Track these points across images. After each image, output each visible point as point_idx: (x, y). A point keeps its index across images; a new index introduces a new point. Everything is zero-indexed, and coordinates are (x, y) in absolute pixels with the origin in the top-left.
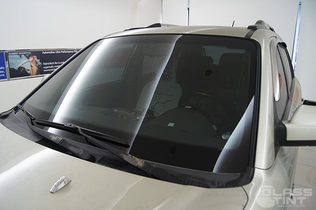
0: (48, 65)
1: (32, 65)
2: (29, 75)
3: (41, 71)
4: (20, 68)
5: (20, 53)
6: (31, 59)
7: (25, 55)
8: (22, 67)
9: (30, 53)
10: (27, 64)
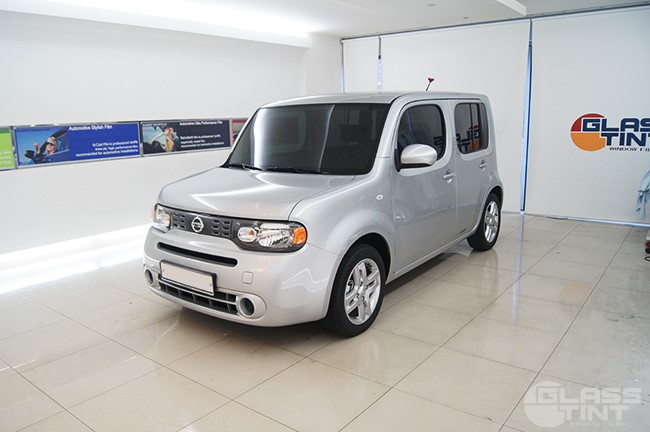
0: (185, 140)
1: (168, 139)
2: (164, 151)
3: (178, 148)
4: (154, 142)
6: (167, 131)
7: (160, 126)
8: (157, 142)
9: (166, 124)
10: (163, 137)
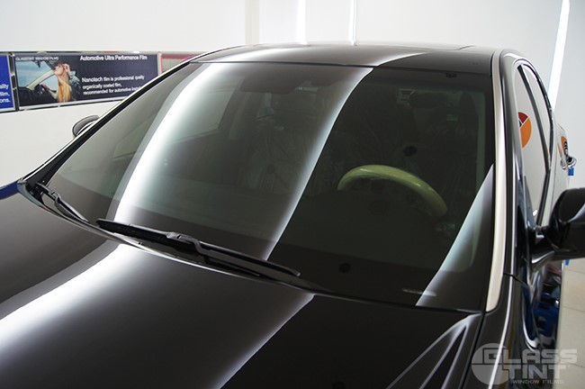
0: (90, 83)
1: (62, 81)
2: (56, 101)
5: (38, 58)
7: (47, 62)
8: (42, 86)
9: (57, 58)
